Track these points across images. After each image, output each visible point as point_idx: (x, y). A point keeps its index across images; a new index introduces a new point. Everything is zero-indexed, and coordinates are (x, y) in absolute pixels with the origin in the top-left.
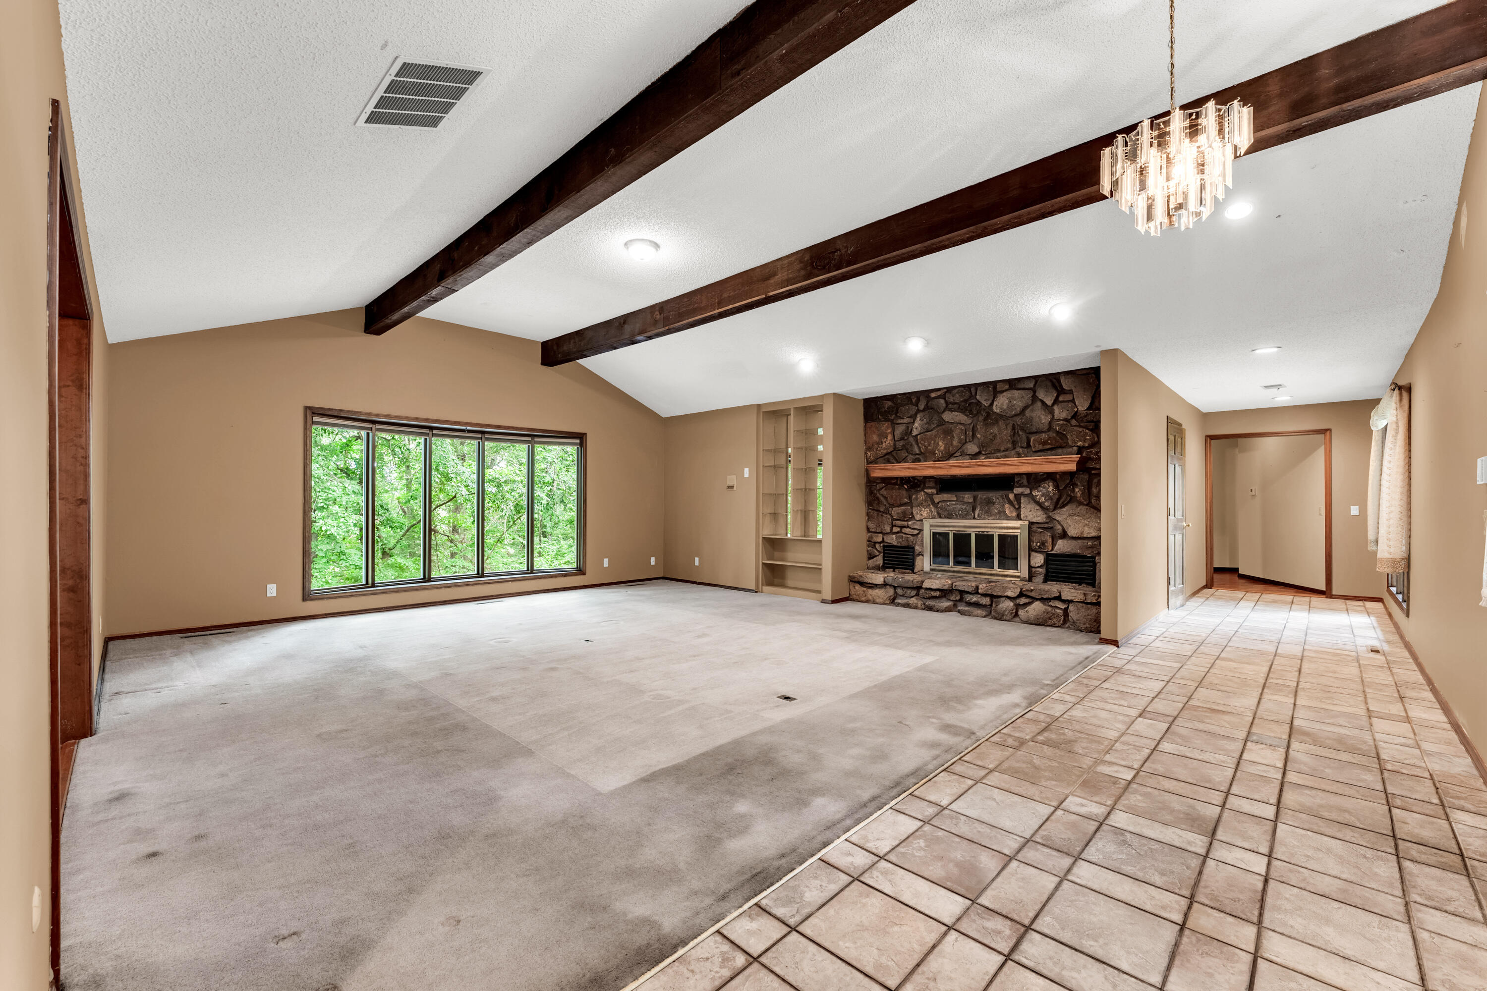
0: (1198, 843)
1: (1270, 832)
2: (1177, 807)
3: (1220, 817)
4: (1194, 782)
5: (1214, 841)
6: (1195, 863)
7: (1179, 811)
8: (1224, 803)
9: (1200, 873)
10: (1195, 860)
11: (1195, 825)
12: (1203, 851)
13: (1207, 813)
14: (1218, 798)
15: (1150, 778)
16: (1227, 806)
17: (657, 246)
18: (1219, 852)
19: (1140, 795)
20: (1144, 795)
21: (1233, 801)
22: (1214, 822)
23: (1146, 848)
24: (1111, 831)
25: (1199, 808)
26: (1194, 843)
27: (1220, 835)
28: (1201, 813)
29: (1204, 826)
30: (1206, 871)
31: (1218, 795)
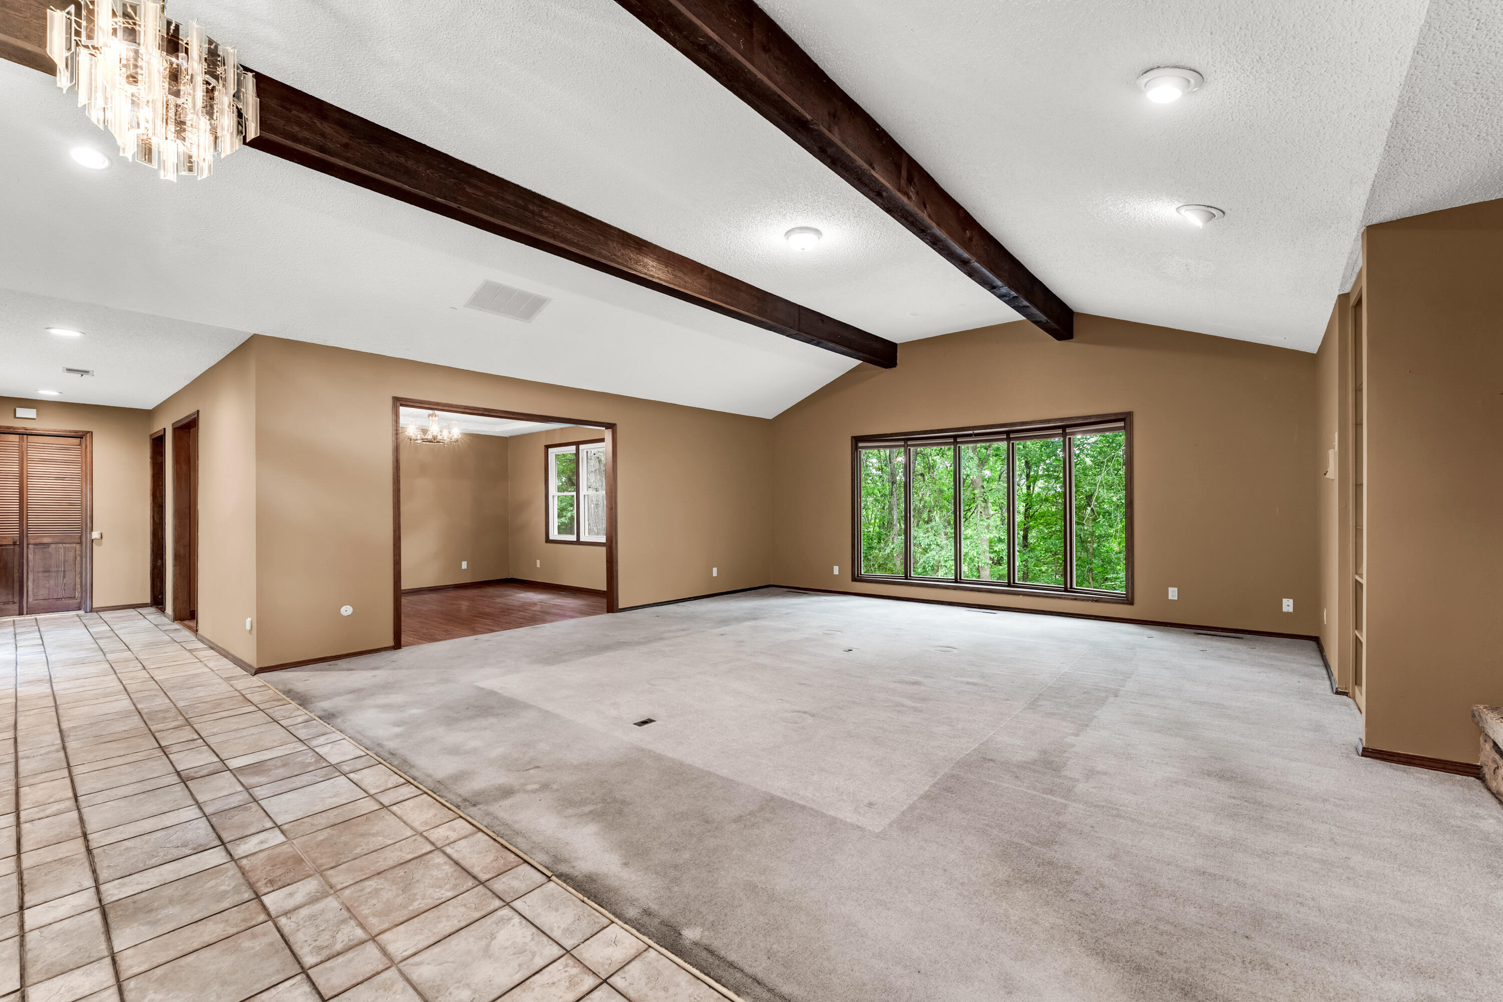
0: (112, 892)
1: (29, 965)
2: (172, 910)
3: (109, 939)
4: (183, 961)
5: (98, 905)
6: (103, 875)
7: (164, 907)
8: (114, 962)
9: (94, 871)
10: (106, 875)
11: (132, 906)
12: (103, 888)
13: (128, 930)
14: (130, 964)
15: (244, 920)
16: (108, 960)
17: (817, 231)
18: (88, 898)
19: (227, 892)
20: (223, 895)
21: (103, 974)
22: (113, 925)
23: (161, 854)
24: (206, 845)
25: (143, 928)
26: (119, 888)
27: (96, 916)
28: (136, 925)
29: (120, 913)
30: (89, 874)
31: (131, 967)
